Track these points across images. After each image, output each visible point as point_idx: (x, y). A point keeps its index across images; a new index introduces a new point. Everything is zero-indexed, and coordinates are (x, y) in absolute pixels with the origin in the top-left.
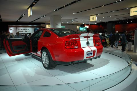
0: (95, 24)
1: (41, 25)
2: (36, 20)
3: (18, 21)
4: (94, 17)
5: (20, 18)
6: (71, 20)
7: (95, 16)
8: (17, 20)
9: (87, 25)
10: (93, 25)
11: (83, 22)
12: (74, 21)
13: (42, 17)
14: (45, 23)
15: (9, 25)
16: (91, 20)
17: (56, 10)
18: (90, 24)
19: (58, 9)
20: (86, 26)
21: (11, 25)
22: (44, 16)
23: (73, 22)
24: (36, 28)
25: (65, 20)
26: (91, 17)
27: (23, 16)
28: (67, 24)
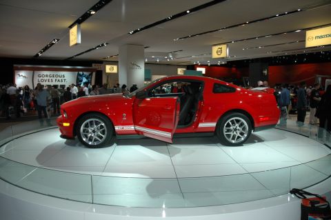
0: (222, 65)
1: (93, 65)
3: (38, 55)
4: (221, 48)
5: (46, 49)
6: (167, 54)
7: (224, 47)
8: (35, 54)
9: (202, 66)
10: (217, 65)
11: (194, 58)
12: (174, 56)
13: (97, 47)
14: (102, 62)
15: (15, 65)
16: (215, 55)
17: (136, 32)
18: (211, 65)
19: (142, 29)
20: (198, 69)
21: (19, 66)
22: (103, 45)
23: (170, 59)
25: (154, 54)
26: (215, 49)
27: (53, 44)
28: (156, 64)
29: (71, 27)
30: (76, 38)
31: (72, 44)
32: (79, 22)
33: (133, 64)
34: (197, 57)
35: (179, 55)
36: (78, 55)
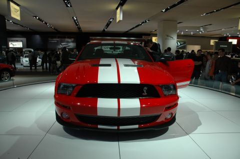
2: (133, 28)
3: (104, 30)
5: (108, 25)
6: (199, 28)
9: (233, 37)
11: (224, 31)
12: (204, 29)
13: (143, 23)
14: (150, 35)
15: (91, 37)
17: (167, 10)
19: (171, 7)
20: (230, 40)
21: (93, 38)
22: (146, 22)
23: (202, 31)
25: (187, 28)
27: (111, 22)
28: (190, 36)
29: (117, 9)
30: (119, 16)
31: (117, 21)
32: (121, 5)
33: (168, 36)
34: (227, 30)
35: (210, 28)
36: (131, 29)
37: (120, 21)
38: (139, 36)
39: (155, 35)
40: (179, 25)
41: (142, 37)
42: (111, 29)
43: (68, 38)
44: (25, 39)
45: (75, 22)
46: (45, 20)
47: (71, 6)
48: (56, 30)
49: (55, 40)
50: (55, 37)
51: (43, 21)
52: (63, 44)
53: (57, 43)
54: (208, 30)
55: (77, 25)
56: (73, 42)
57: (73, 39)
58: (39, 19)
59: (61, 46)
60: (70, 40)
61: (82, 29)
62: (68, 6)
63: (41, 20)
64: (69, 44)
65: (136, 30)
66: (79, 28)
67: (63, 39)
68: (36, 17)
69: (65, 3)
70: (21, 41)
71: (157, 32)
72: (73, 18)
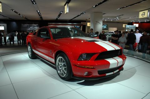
0: (147, 22)
1: (82, 23)
2: (76, 17)
4: (144, 13)
5: (59, 15)
6: (116, 17)
7: (146, 12)
8: (56, 18)
9: (136, 23)
10: (144, 22)
11: (131, 19)
12: (119, 18)
13: (81, 14)
14: (86, 21)
15: (49, 23)
16: (140, 17)
17: (96, 6)
18: (141, 22)
19: (99, 4)
20: (134, 24)
21: (50, 23)
22: (83, 13)
23: (117, 19)
24: (76, 26)
25: (108, 17)
26: (141, 13)
27: (61, 14)
28: (111, 22)
29: (65, 5)
30: (67, 10)
31: (65, 13)
32: (68, 3)
33: (97, 22)
36: (74, 18)
37: (67, 13)
38: (79, 22)
39: (89, 22)
40: (104, 15)
41: (81, 23)
42: (61, 18)
43: (34, 24)
44: (5, 25)
45: (39, 14)
46: (19, 12)
47: (36, 4)
48: (26, 19)
49: (26, 25)
50: (26, 23)
51: (17, 13)
52: (31, 27)
53: (27, 27)
54: (121, 18)
55: (40, 16)
56: (37, 26)
57: (37, 25)
58: (15, 11)
59: (30, 29)
60: (35, 25)
61: (43, 18)
62: (33, 4)
63: (16, 12)
64: (35, 28)
65: (77, 19)
66: (41, 18)
67: (31, 25)
68: (13, 10)
69: (32, 1)
70: (3, 26)
71: (90, 20)
72: (37, 11)
